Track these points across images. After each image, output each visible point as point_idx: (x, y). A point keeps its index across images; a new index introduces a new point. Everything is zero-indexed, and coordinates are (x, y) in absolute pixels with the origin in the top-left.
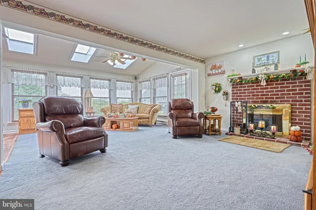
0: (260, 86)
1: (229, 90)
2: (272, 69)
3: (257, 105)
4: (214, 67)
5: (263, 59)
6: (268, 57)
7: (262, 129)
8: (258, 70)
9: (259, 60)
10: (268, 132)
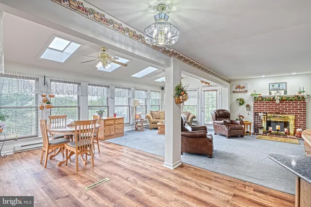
0: (275, 103)
1: (252, 104)
2: (282, 93)
3: (272, 115)
4: (239, 87)
5: (275, 86)
6: (279, 85)
7: (278, 130)
8: (273, 93)
9: (273, 86)
10: (282, 132)
